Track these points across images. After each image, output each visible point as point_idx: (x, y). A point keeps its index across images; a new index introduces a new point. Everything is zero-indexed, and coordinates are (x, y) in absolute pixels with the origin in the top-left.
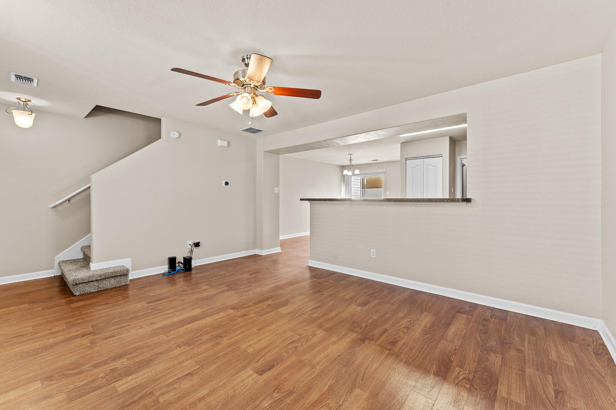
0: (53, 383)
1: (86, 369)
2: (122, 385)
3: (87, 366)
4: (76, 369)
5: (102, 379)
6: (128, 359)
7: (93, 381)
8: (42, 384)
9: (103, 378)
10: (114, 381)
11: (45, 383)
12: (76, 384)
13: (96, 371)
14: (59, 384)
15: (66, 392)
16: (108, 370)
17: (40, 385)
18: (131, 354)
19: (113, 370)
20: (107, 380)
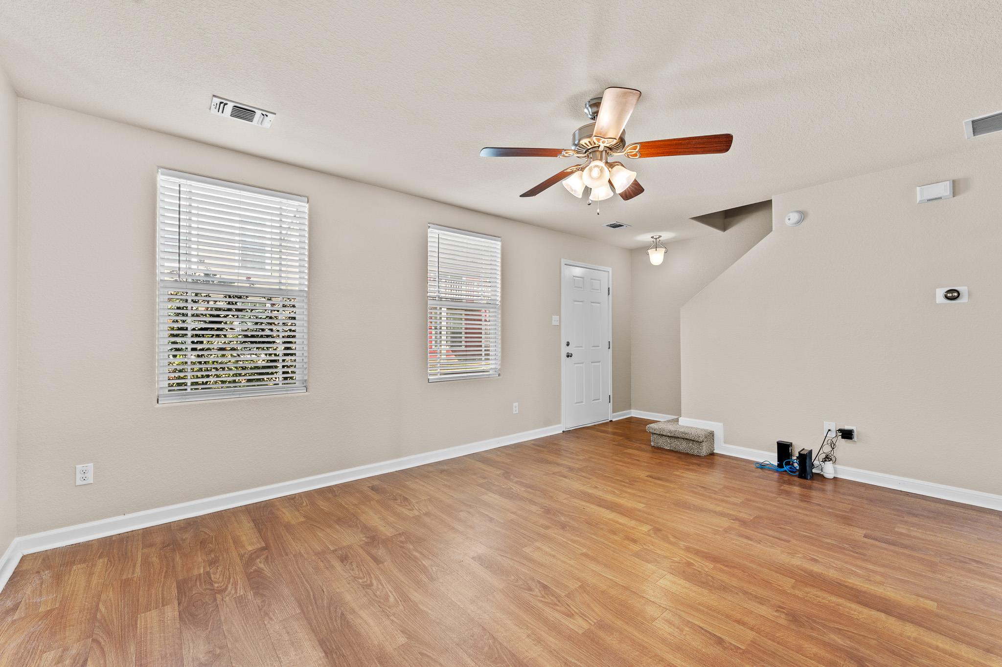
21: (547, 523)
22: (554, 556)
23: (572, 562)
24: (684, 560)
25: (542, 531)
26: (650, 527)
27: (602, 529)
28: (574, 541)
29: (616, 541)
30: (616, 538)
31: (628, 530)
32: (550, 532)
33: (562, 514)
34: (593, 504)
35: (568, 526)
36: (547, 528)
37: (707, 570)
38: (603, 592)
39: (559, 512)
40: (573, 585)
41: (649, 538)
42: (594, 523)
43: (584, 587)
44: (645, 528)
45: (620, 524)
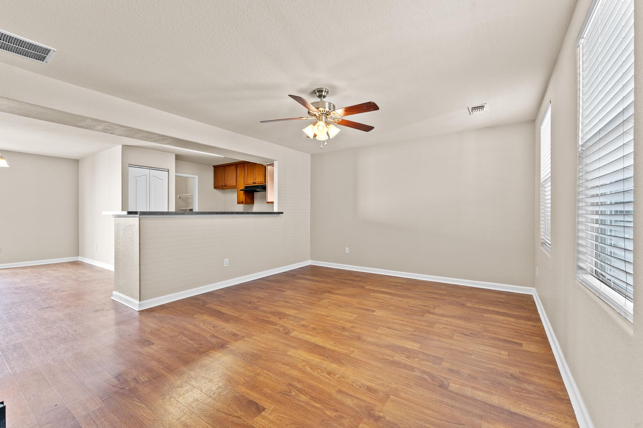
0: (442, 379)
1: (418, 372)
2: (414, 346)
3: (416, 374)
4: (423, 377)
5: (419, 357)
6: (393, 357)
7: (424, 360)
8: (449, 384)
9: (417, 357)
10: (415, 351)
11: (446, 383)
12: (432, 365)
13: (415, 365)
14: (441, 375)
15: (441, 365)
16: (411, 360)
17: (451, 384)
18: (387, 359)
19: (408, 357)
20: (418, 355)
21: (354, 329)
22: (341, 315)
23: (333, 313)
24: (412, 360)
25: (354, 325)
26: (291, 335)
27: (321, 330)
28: (335, 321)
29: (313, 324)
30: (313, 326)
31: (305, 331)
32: (350, 325)
33: (348, 337)
34: (329, 350)
35: (341, 329)
36: (353, 327)
37: (397, 355)
38: (319, 307)
39: (351, 338)
40: (330, 308)
41: (294, 328)
42: (326, 332)
43: (326, 307)
44: (294, 334)
45: (309, 334)
